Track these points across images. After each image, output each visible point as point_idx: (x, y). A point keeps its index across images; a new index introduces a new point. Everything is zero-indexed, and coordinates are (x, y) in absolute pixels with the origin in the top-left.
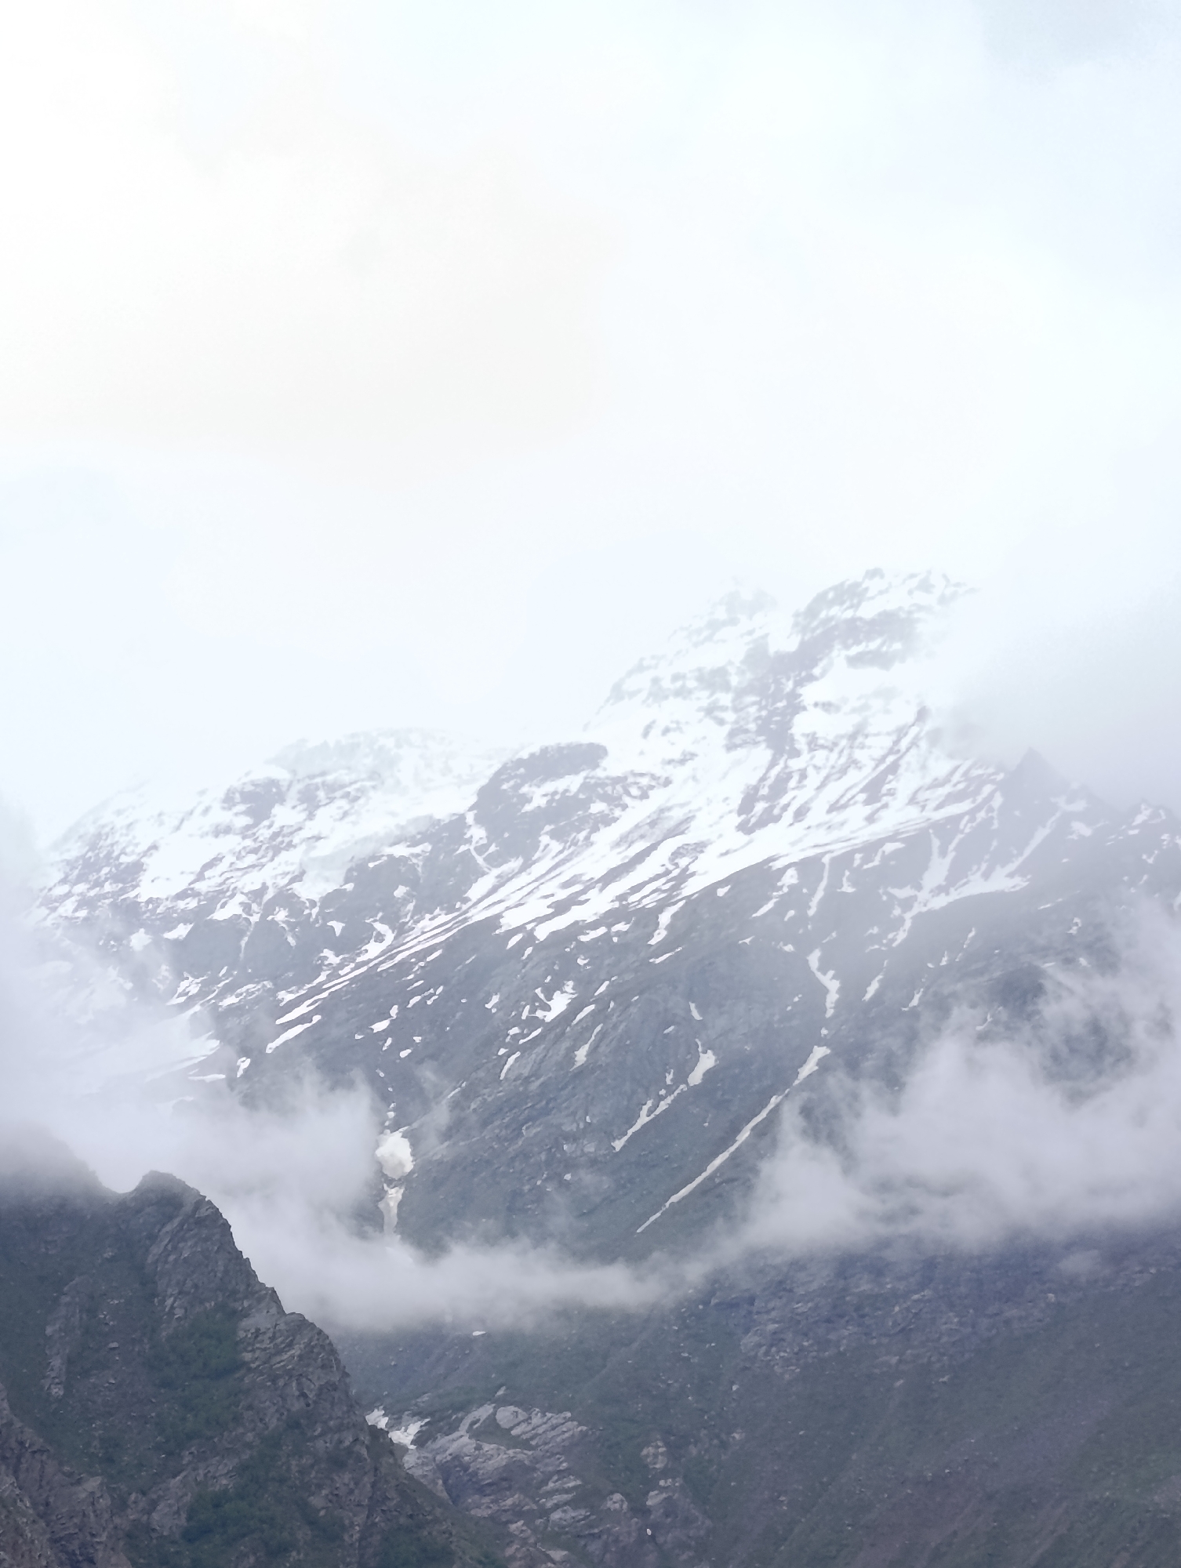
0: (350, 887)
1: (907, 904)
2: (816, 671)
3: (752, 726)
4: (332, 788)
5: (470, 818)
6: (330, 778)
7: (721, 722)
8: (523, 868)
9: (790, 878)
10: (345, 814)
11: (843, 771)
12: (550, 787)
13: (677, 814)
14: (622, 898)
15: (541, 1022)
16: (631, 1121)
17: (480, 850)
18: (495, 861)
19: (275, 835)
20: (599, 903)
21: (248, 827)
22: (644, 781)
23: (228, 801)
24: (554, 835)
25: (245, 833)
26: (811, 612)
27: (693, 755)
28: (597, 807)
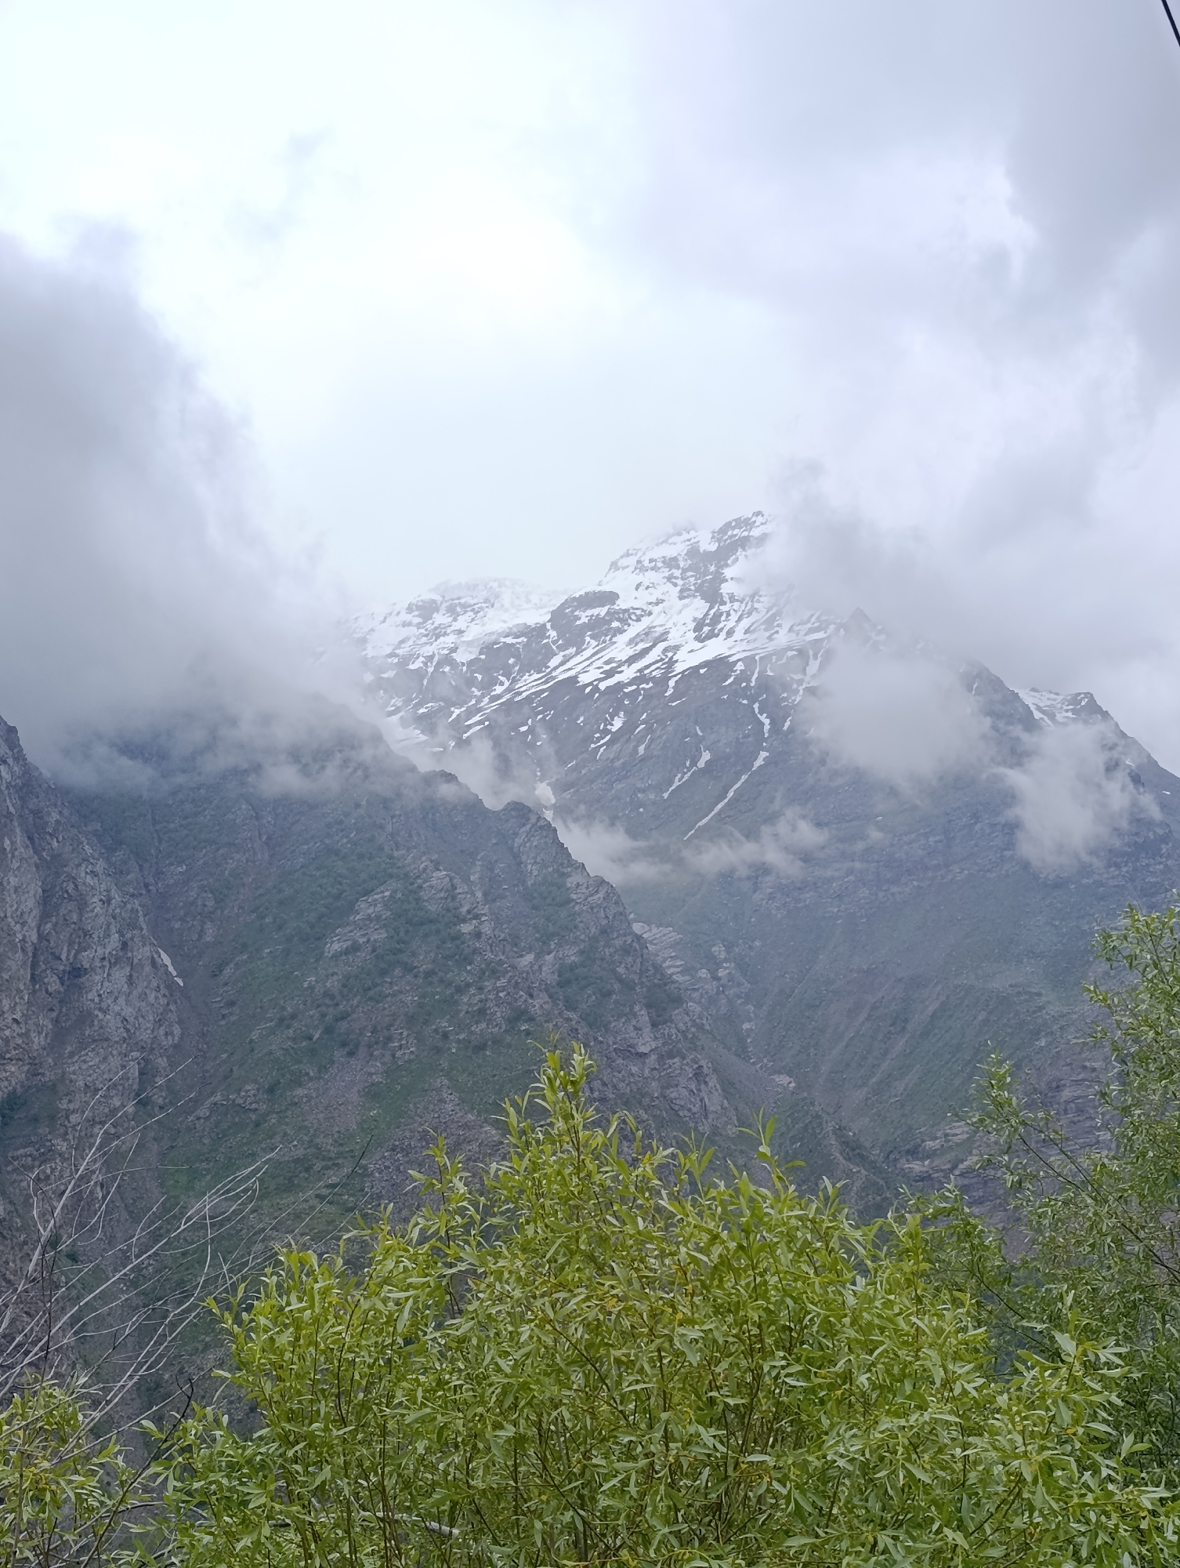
0: (483, 657)
1: (800, 682)
2: (729, 562)
3: (693, 588)
4: (465, 607)
5: (548, 626)
6: (462, 601)
7: (675, 585)
8: (577, 653)
9: (740, 666)
10: (473, 620)
11: (750, 614)
12: (589, 612)
13: (659, 630)
14: (640, 671)
15: (610, 732)
16: (671, 783)
17: (554, 642)
18: (561, 648)
19: (436, 628)
20: (628, 673)
21: (420, 623)
22: (638, 612)
23: (410, 609)
24: (592, 637)
25: (418, 626)
26: (723, 530)
27: (663, 601)
28: (615, 624)
